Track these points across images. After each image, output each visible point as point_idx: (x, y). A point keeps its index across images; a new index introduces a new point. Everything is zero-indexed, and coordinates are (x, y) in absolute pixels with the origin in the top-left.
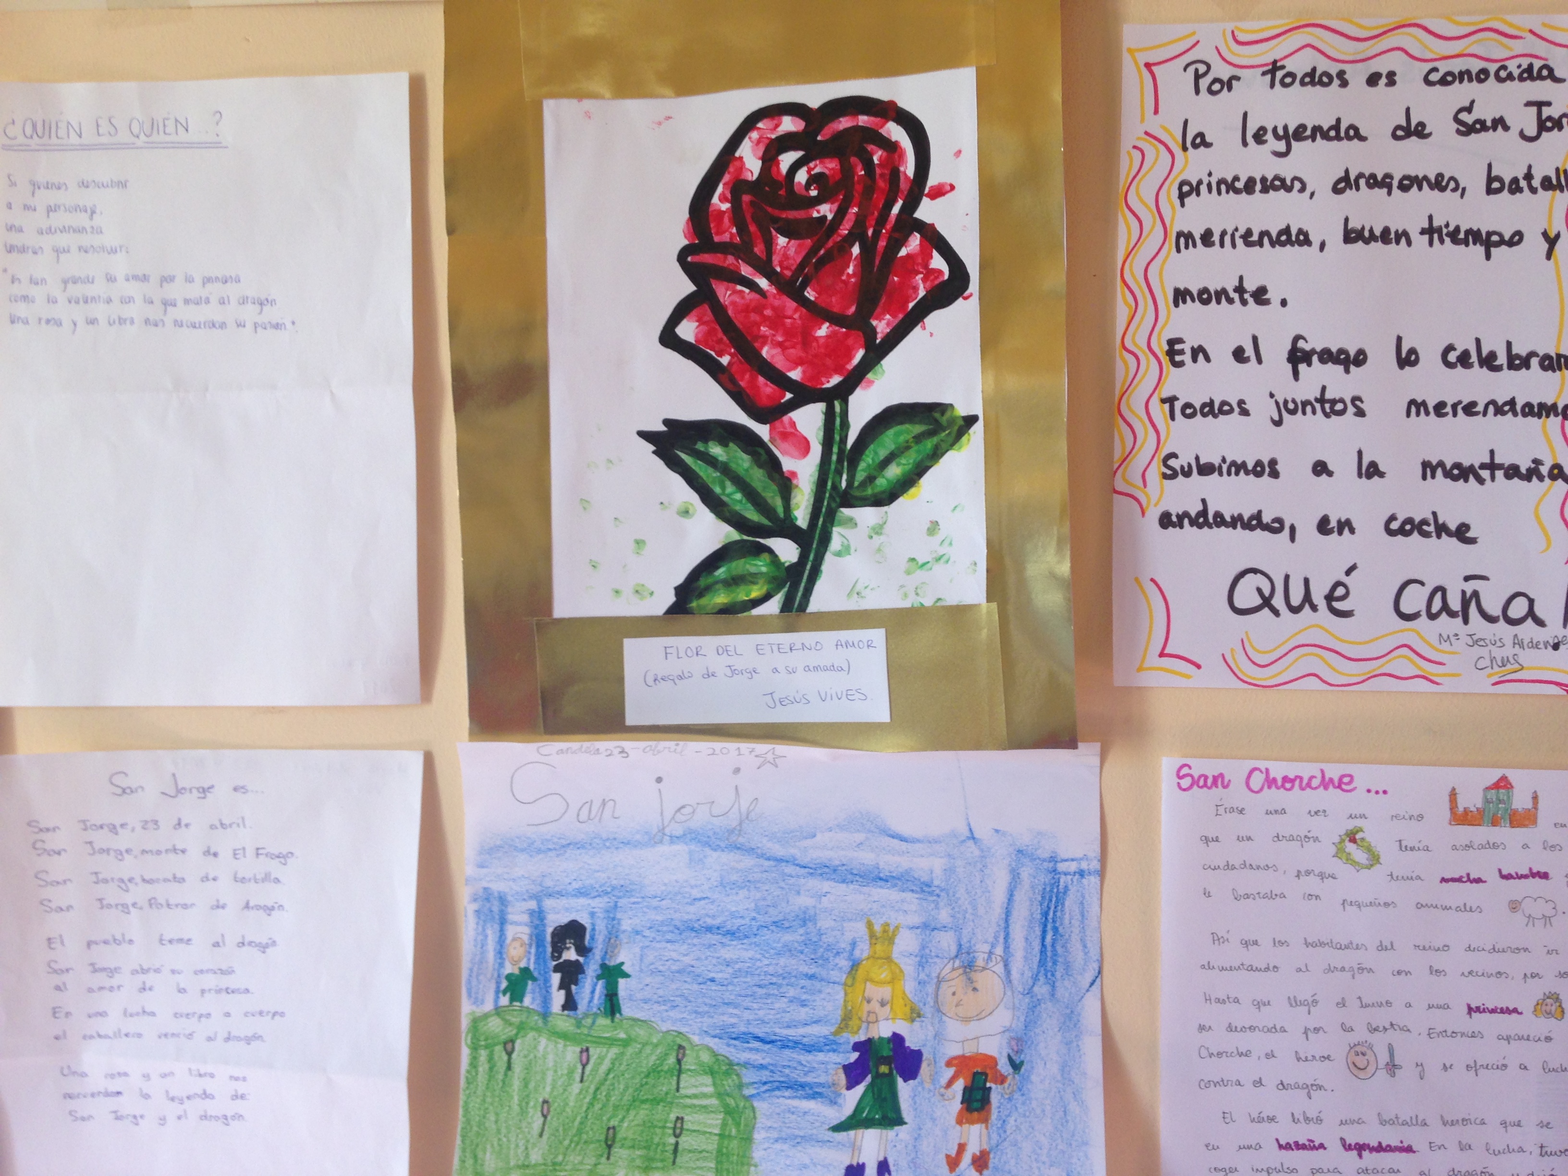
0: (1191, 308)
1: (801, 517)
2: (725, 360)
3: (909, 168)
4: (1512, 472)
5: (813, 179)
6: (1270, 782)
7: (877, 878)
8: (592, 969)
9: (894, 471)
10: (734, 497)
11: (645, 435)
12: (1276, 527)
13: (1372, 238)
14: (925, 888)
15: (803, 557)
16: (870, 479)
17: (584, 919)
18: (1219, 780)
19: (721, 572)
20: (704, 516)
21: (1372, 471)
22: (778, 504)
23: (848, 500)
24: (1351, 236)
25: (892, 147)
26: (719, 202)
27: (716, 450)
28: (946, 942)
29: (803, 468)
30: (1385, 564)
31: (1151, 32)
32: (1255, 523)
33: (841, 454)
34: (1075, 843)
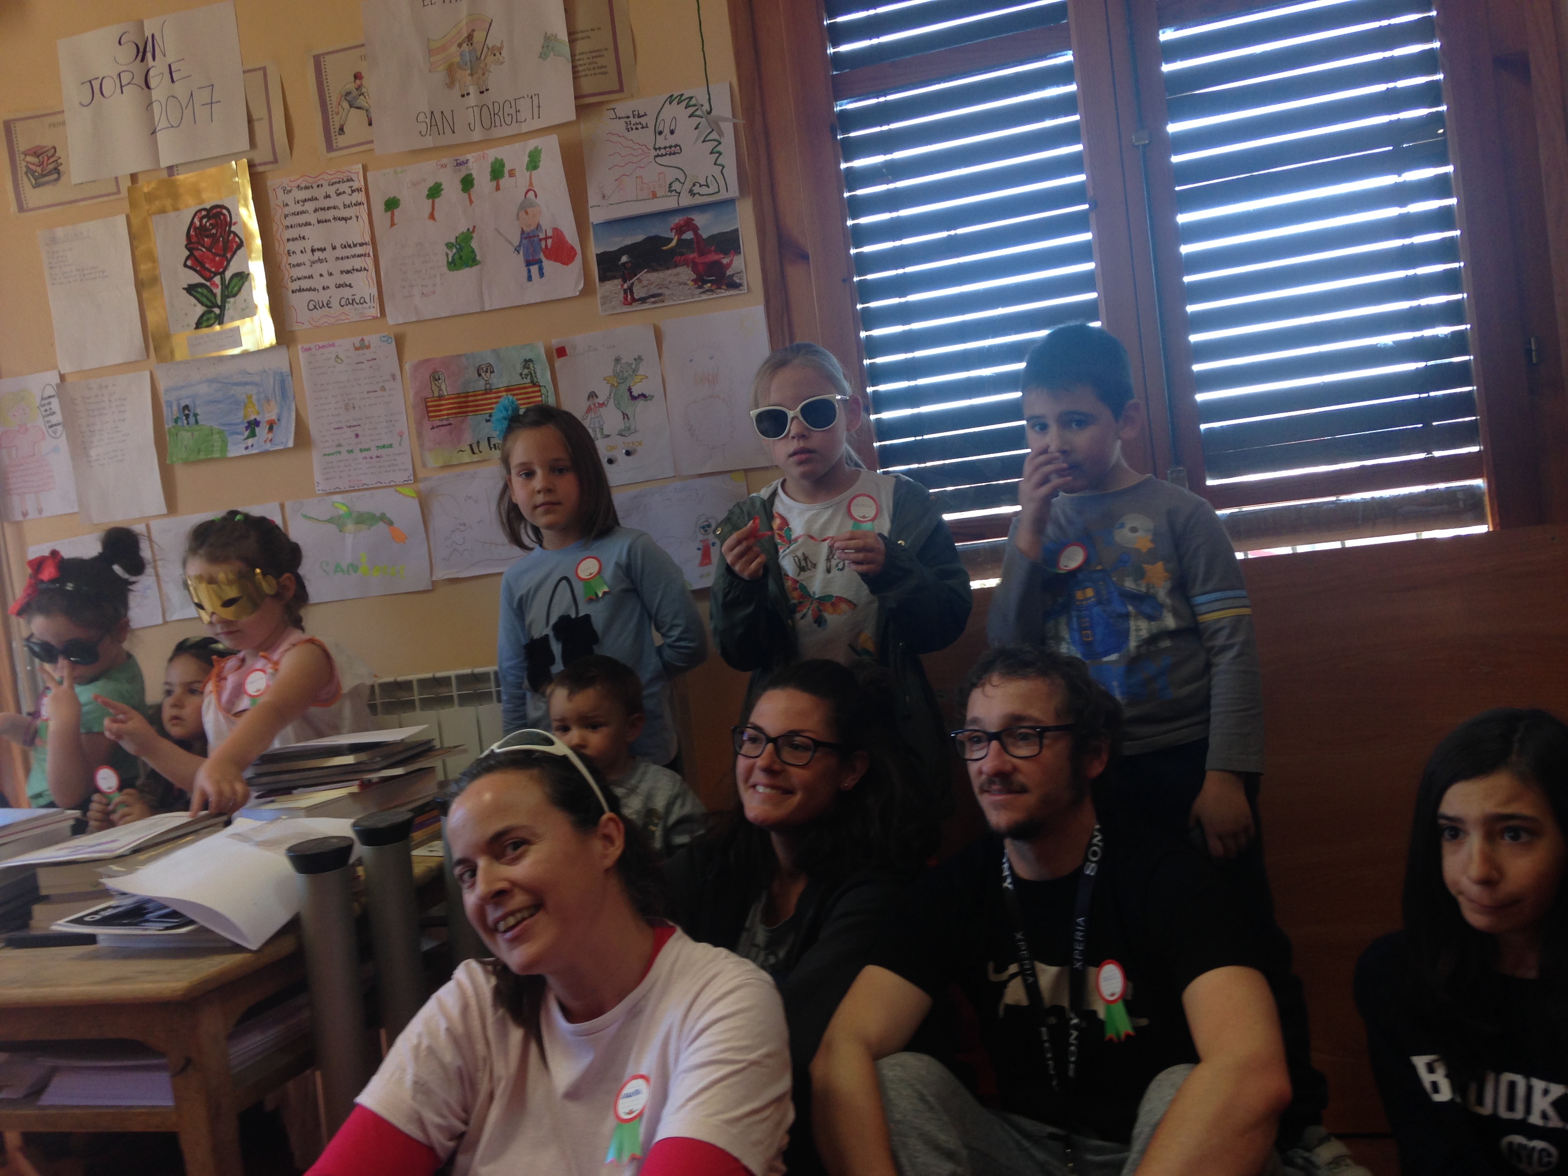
0: (291, 242)
1: (219, 303)
2: (198, 269)
3: (228, 219)
4: (357, 270)
5: (210, 225)
6: (320, 347)
7: (246, 384)
8: (191, 415)
9: (236, 289)
10: (204, 300)
11: (184, 289)
12: (314, 290)
13: (323, 222)
14: (256, 384)
15: (221, 311)
16: (232, 292)
17: (188, 404)
18: (310, 349)
19: (205, 318)
20: (199, 305)
21: (331, 274)
22: (214, 301)
23: (228, 297)
24: (319, 222)
25: (224, 215)
26: (192, 233)
27: (199, 290)
28: (263, 396)
29: (218, 291)
30: (336, 295)
31: (274, 181)
32: (310, 290)
33: (225, 287)
34: (285, 368)
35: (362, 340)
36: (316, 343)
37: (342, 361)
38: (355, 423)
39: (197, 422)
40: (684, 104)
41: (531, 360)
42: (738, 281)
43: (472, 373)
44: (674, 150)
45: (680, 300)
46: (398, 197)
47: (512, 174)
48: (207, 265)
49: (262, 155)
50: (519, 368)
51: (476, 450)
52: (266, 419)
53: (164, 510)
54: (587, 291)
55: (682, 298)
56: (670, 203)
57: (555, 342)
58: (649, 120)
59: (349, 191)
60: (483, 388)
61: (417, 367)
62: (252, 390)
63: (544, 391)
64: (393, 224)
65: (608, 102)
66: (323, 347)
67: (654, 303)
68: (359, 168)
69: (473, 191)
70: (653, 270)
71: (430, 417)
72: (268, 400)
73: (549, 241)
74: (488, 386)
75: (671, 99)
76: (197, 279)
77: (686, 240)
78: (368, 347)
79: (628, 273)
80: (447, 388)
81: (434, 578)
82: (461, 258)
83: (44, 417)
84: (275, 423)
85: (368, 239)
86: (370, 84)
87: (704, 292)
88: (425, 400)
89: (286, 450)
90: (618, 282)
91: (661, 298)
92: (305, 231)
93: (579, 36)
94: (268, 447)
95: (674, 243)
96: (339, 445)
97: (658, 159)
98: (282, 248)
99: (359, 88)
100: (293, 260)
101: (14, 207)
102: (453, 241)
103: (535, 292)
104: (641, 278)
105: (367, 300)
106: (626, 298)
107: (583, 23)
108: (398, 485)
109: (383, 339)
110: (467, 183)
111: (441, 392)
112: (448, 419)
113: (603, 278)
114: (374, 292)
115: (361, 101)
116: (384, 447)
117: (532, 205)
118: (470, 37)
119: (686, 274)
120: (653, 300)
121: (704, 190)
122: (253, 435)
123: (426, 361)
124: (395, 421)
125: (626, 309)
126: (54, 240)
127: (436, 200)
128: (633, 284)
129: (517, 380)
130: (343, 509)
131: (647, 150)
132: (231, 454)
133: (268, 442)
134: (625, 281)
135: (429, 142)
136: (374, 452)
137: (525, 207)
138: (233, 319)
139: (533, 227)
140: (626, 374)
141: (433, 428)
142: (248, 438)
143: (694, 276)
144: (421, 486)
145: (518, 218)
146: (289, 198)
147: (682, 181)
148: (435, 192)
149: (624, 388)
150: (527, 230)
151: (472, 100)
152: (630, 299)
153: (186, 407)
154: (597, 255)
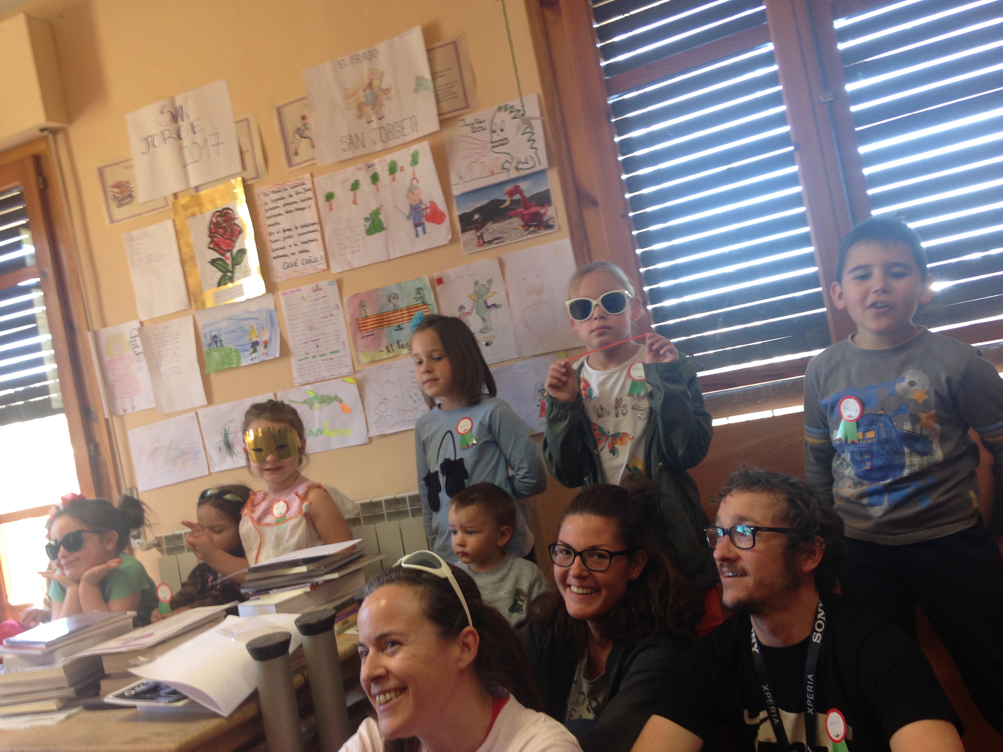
0: (271, 227)
1: (230, 268)
2: (217, 249)
3: (232, 216)
4: (312, 241)
5: (222, 221)
6: (292, 292)
7: (250, 319)
8: (218, 341)
9: (240, 260)
10: (221, 268)
11: (210, 262)
12: (287, 256)
13: (290, 212)
14: (256, 319)
15: (232, 275)
16: (237, 261)
17: (216, 334)
18: (285, 294)
19: (223, 279)
20: (219, 272)
21: (296, 245)
22: (227, 268)
23: (236, 265)
24: (287, 212)
25: (230, 214)
27: (219, 262)
28: (260, 325)
29: (229, 262)
30: (300, 257)
31: (258, 190)
32: (284, 256)
33: (233, 259)
34: (272, 307)
35: (317, 285)
36: (290, 290)
37: (306, 299)
38: (316, 338)
39: (222, 345)
40: (508, 111)
41: (421, 289)
42: (552, 224)
43: (385, 300)
44: (504, 142)
45: (515, 240)
46: (333, 192)
47: (402, 169)
48: (222, 247)
49: (249, 174)
50: (414, 295)
51: (390, 350)
52: (263, 340)
53: (205, 402)
54: (454, 240)
55: (515, 238)
56: (504, 177)
57: (436, 275)
58: (486, 125)
59: (302, 191)
60: (392, 309)
61: (350, 300)
62: (252, 322)
63: (430, 307)
64: (331, 209)
65: (460, 115)
66: (294, 291)
67: (497, 243)
68: (308, 176)
69: (379, 183)
70: (496, 222)
71: (361, 331)
72: (263, 328)
73: (428, 210)
74: (396, 308)
75: (500, 109)
76: (216, 255)
77: (516, 200)
78: (320, 289)
79: (479, 226)
80: (370, 311)
81: (370, 436)
82: (374, 227)
83: (133, 349)
84: (269, 343)
85: (316, 220)
86: (311, 122)
87: (529, 233)
88: (357, 320)
89: (275, 359)
90: (473, 232)
91: (502, 240)
92: (278, 219)
93: (438, 75)
94: (265, 358)
95: (507, 203)
96: (307, 354)
97: (495, 149)
98: (265, 231)
99: (305, 125)
100: (273, 238)
101: (107, 222)
102: (368, 216)
103: (421, 244)
104: (488, 228)
105: (319, 259)
106: (479, 243)
107: (440, 66)
108: (343, 377)
109: (330, 283)
110: (375, 178)
111: (367, 314)
112: (371, 331)
113: (464, 231)
114: (322, 253)
115: (307, 134)
116: (334, 352)
117: (416, 188)
118: (370, 85)
119: (517, 222)
120: (496, 241)
121: (525, 166)
122: (255, 351)
123: (355, 295)
124: (340, 335)
125: (479, 249)
126: (131, 239)
127: (357, 191)
128: (483, 233)
129: (413, 302)
130: (312, 394)
131: (486, 144)
132: (243, 364)
133: (265, 355)
134: (478, 231)
135: (349, 154)
136: (329, 356)
137: (412, 190)
138: (239, 279)
139: (417, 203)
140: (482, 292)
141: (363, 338)
142: (253, 353)
143: (522, 223)
144: (358, 376)
145: (408, 197)
146: (267, 200)
147: (510, 160)
148: (355, 186)
149: (481, 301)
150: (414, 204)
151: (374, 125)
152: (482, 242)
153: (215, 337)
154: (460, 216)
